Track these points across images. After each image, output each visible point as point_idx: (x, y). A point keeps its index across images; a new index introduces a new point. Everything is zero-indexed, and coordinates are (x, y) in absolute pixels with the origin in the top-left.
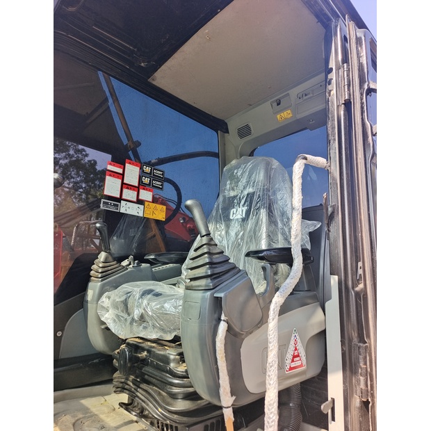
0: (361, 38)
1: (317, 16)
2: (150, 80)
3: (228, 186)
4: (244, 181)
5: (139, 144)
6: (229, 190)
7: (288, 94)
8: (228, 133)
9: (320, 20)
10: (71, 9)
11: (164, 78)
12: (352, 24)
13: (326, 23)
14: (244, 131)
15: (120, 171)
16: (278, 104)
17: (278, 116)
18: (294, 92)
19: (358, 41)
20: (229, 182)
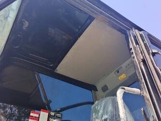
0: (142, 34)
1: (119, 31)
2: (55, 71)
3: (94, 117)
4: (101, 111)
5: (51, 102)
6: (95, 119)
7: (121, 67)
8: (97, 91)
9: (122, 33)
10: (17, 47)
11: (61, 69)
12: (137, 31)
13: (124, 32)
14: (105, 89)
15: (37, 116)
16: (118, 72)
17: (119, 78)
18: (124, 65)
19: (141, 36)
20: (94, 114)
